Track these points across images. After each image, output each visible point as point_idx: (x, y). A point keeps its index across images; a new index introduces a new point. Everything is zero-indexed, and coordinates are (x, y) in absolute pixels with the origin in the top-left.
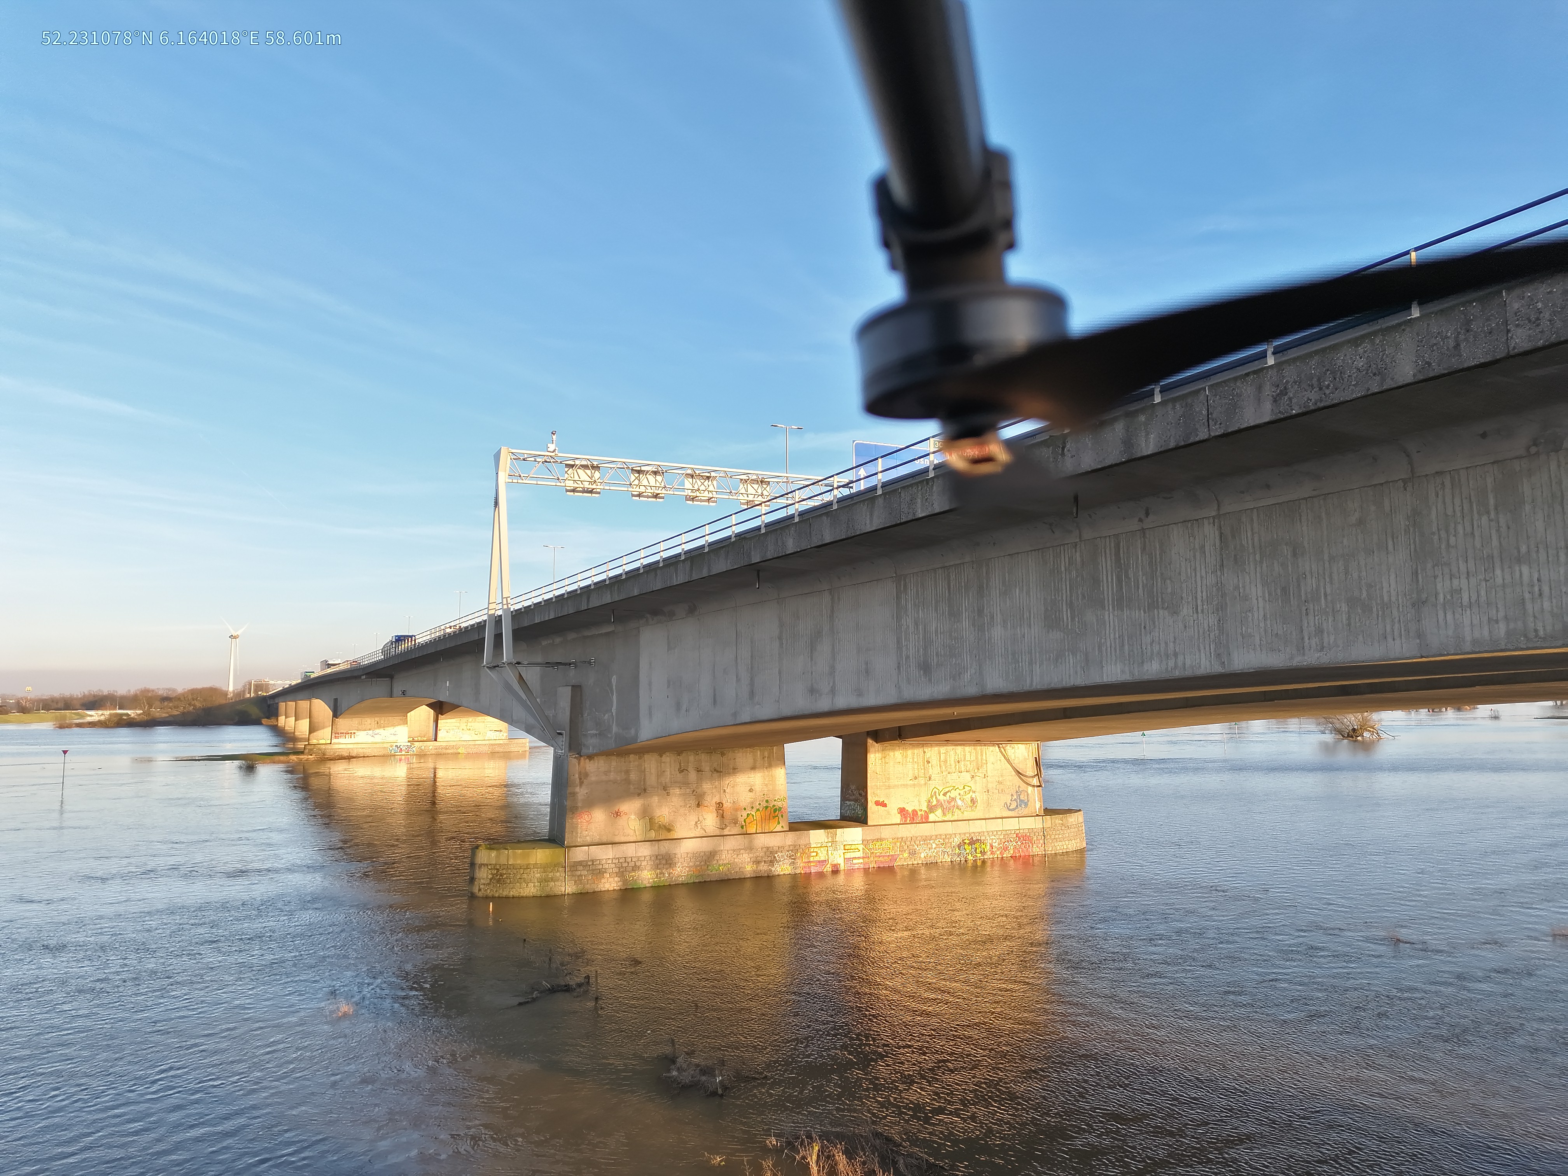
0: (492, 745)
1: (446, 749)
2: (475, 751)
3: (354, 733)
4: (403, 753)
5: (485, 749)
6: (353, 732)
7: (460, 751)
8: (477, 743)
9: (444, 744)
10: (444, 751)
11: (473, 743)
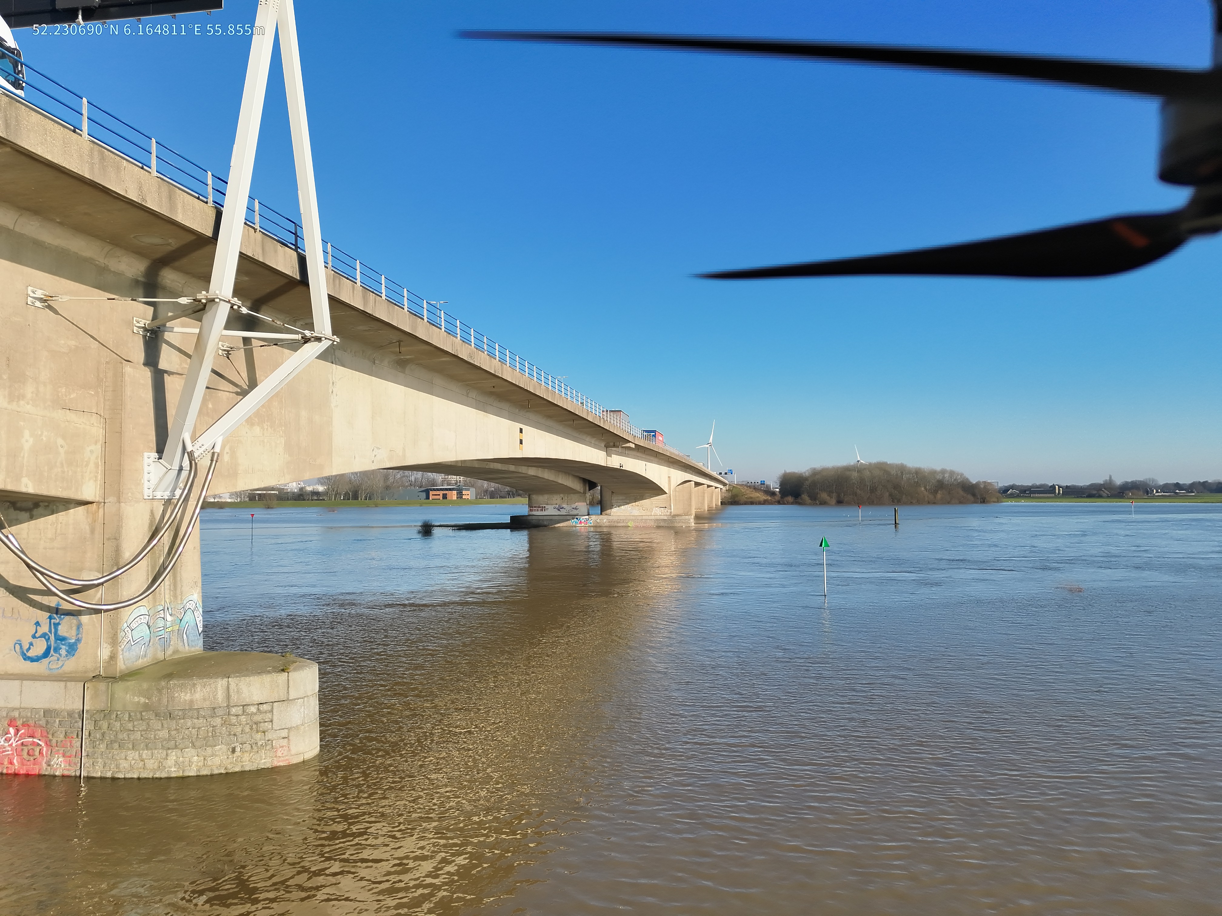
0: (657, 520)
1: (618, 522)
2: (642, 525)
3: (545, 507)
4: (583, 525)
5: (652, 524)
6: (543, 506)
7: (629, 524)
8: (644, 517)
9: (615, 518)
10: (616, 524)
11: (640, 518)
